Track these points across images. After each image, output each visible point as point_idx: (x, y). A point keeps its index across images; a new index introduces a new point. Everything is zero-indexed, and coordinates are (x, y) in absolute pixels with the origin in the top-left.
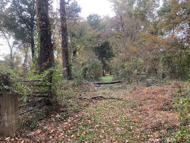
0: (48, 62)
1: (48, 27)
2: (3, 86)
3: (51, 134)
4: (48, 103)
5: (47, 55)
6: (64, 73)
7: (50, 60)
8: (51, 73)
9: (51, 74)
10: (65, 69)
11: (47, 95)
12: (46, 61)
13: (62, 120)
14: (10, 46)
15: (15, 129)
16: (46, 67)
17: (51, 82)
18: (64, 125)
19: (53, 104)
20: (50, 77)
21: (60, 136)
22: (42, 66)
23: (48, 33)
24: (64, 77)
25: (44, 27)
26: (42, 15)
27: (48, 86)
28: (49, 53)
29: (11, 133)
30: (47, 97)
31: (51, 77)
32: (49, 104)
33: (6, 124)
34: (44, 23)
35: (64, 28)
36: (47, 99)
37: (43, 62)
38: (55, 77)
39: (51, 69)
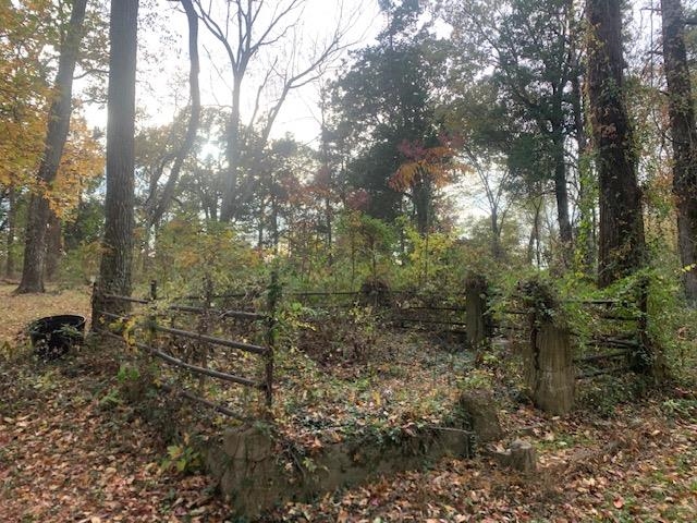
0: (627, 246)
1: (623, 139)
2: (543, 310)
3: (652, 437)
4: (640, 367)
5: (622, 227)
6: (684, 282)
7: (633, 242)
8: (645, 283)
9: (643, 287)
10: (688, 268)
11: (634, 342)
12: (620, 243)
13: (686, 418)
14: (490, 195)
15: (568, 405)
16: (620, 262)
17: (643, 307)
18: (692, 430)
19: (654, 372)
20: (641, 294)
21: (678, 449)
22: (607, 261)
23: (627, 157)
24: (688, 298)
25: (609, 141)
26: (604, 103)
27: (636, 319)
28: (629, 218)
29: (561, 410)
30: (635, 348)
31: (644, 296)
32: (642, 368)
33: (551, 389)
34: (611, 128)
35: (681, 114)
36: (634, 354)
37: (611, 246)
38: (657, 294)
39: (643, 272)
